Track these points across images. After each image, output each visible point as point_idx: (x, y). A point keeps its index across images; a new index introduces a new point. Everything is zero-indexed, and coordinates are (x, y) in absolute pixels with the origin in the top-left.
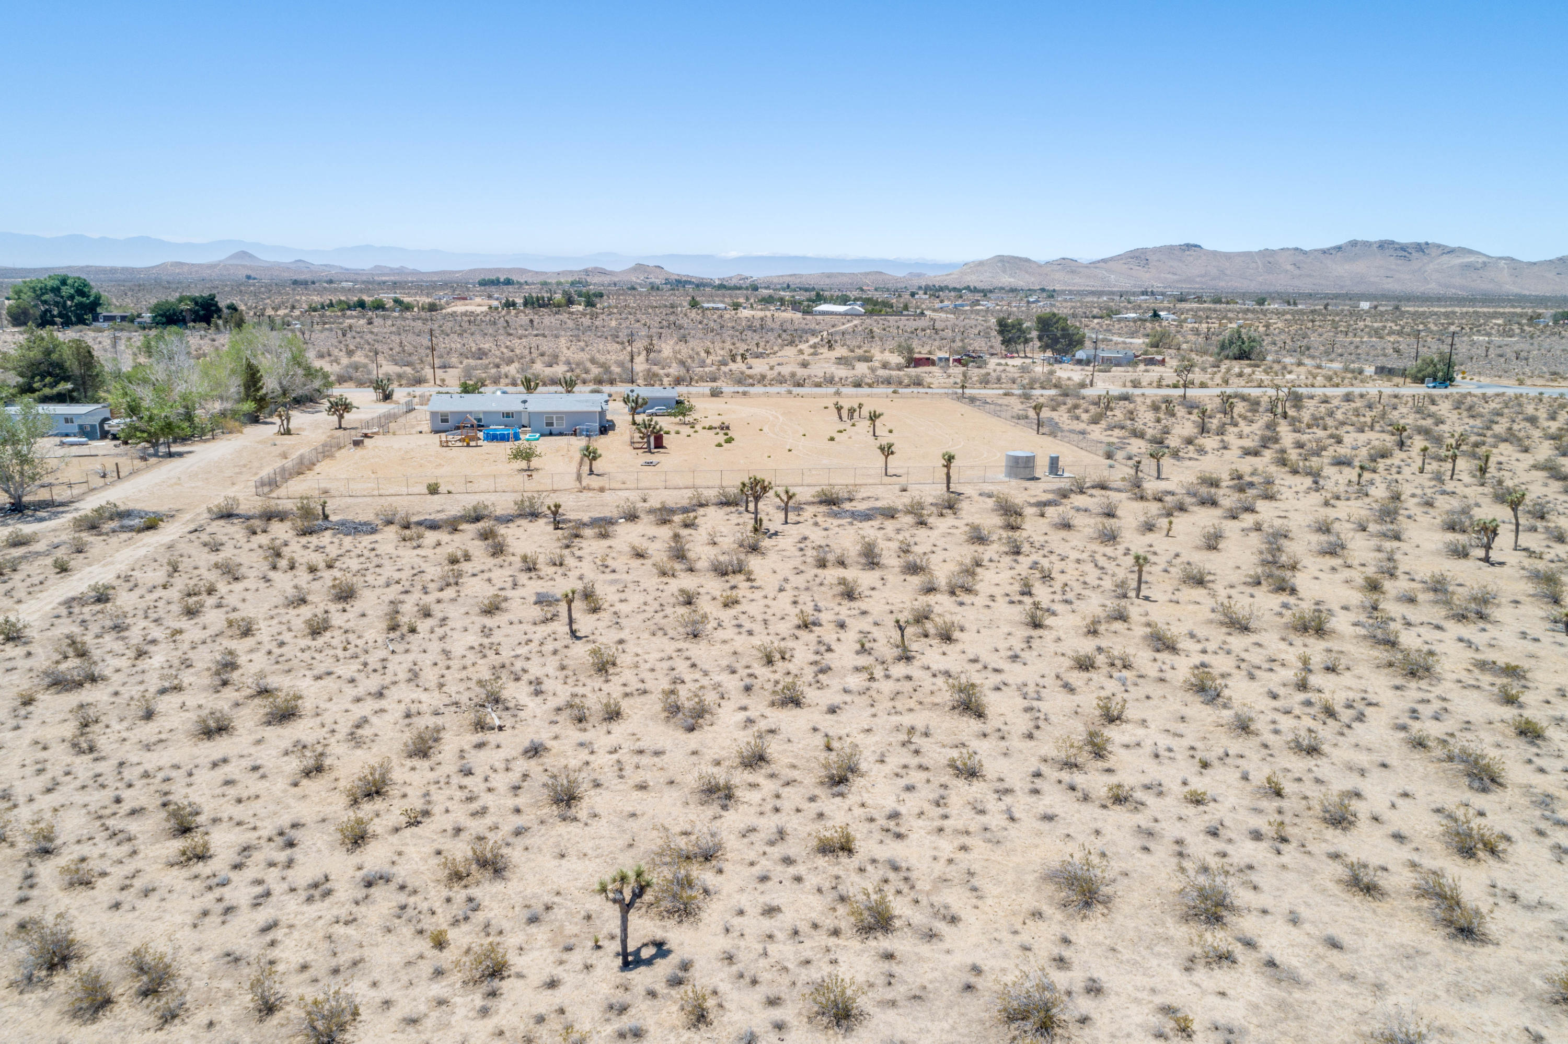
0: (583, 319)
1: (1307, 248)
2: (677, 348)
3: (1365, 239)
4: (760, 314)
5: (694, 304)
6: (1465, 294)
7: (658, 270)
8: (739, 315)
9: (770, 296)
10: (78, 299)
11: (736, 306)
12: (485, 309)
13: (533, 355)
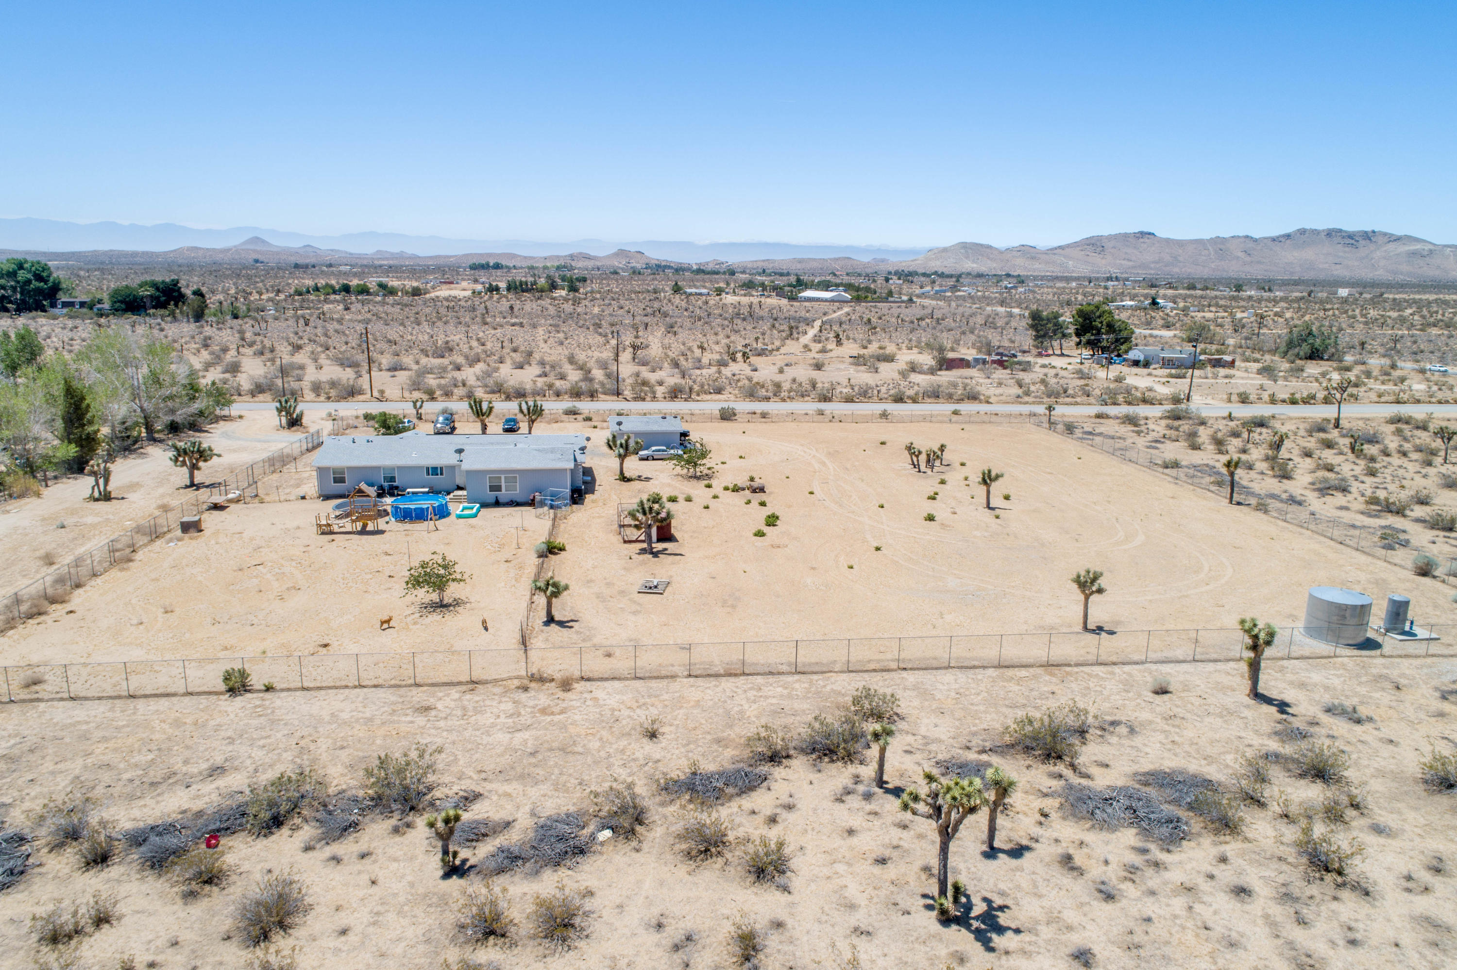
0: (565, 306)
1: (1256, 235)
2: (666, 341)
3: (1314, 227)
4: (745, 300)
5: (677, 289)
6: (1414, 280)
7: (639, 255)
8: (724, 301)
9: (750, 282)
10: (35, 284)
11: (719, 291)
12: (468, 293)
13: (504, 351)
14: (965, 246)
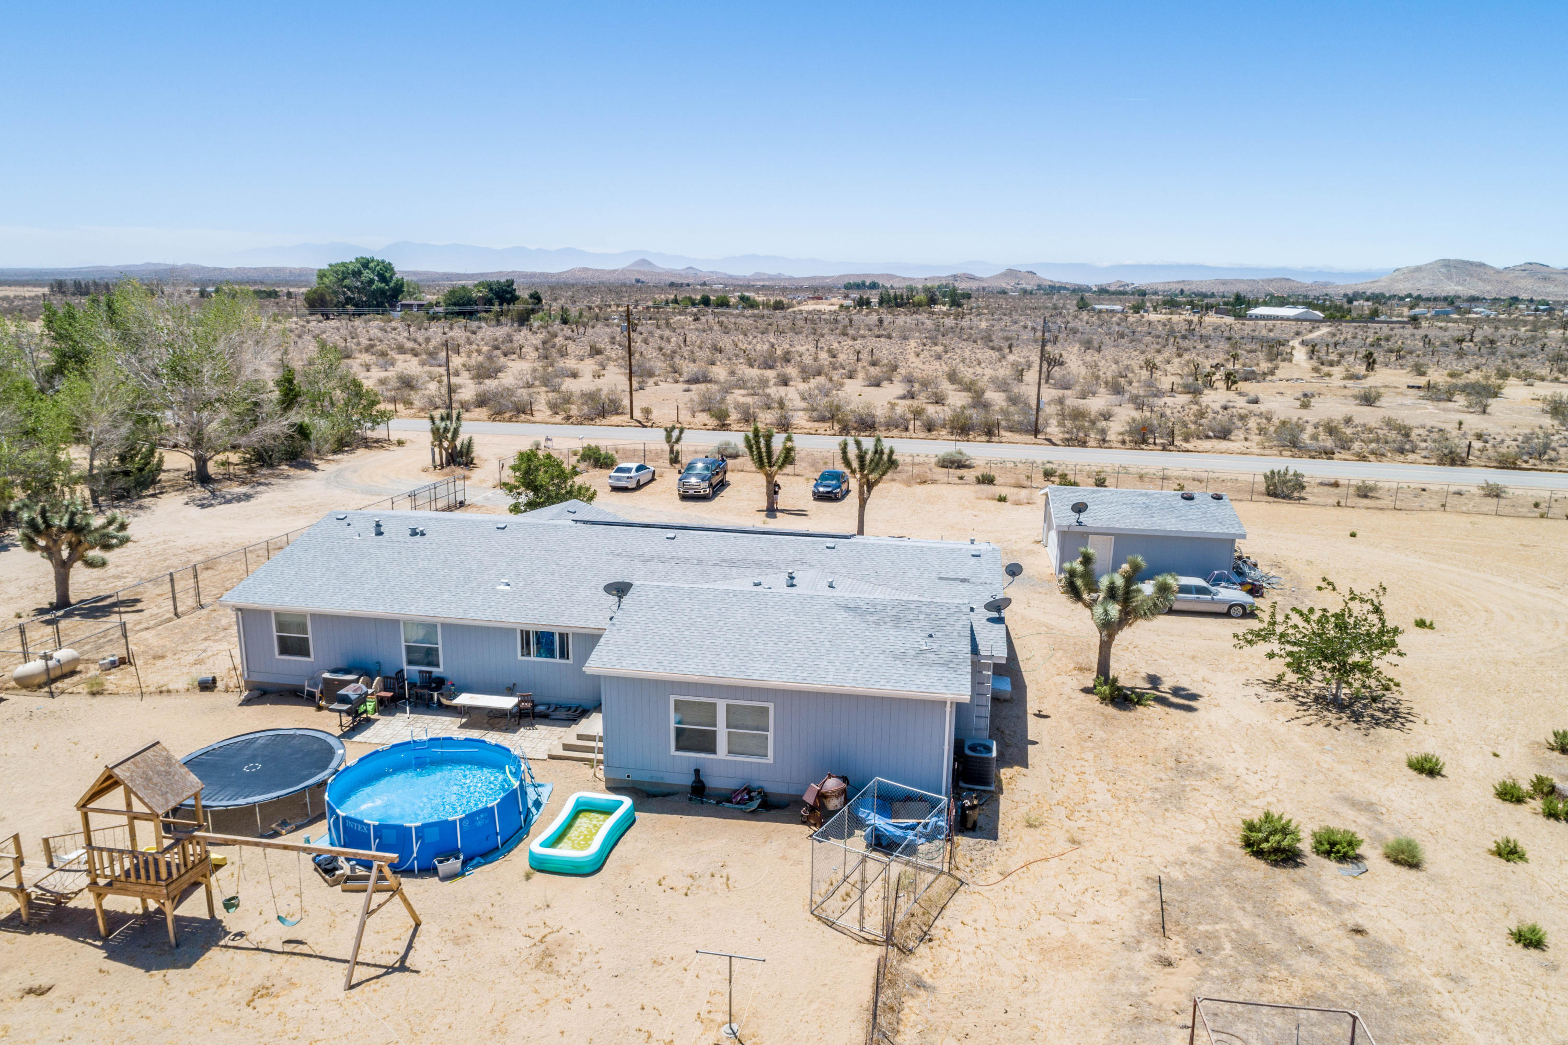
0: (946, 320)
4: (1175, 318)
5: (1082, 307)
7: (1030, 276)
8: (1140, 319)
9: (1171, 301)
10: (377, 285)
11: (1137, 309)
12: (836, 308)
13: (860, 364)
14: (1447, 264)
